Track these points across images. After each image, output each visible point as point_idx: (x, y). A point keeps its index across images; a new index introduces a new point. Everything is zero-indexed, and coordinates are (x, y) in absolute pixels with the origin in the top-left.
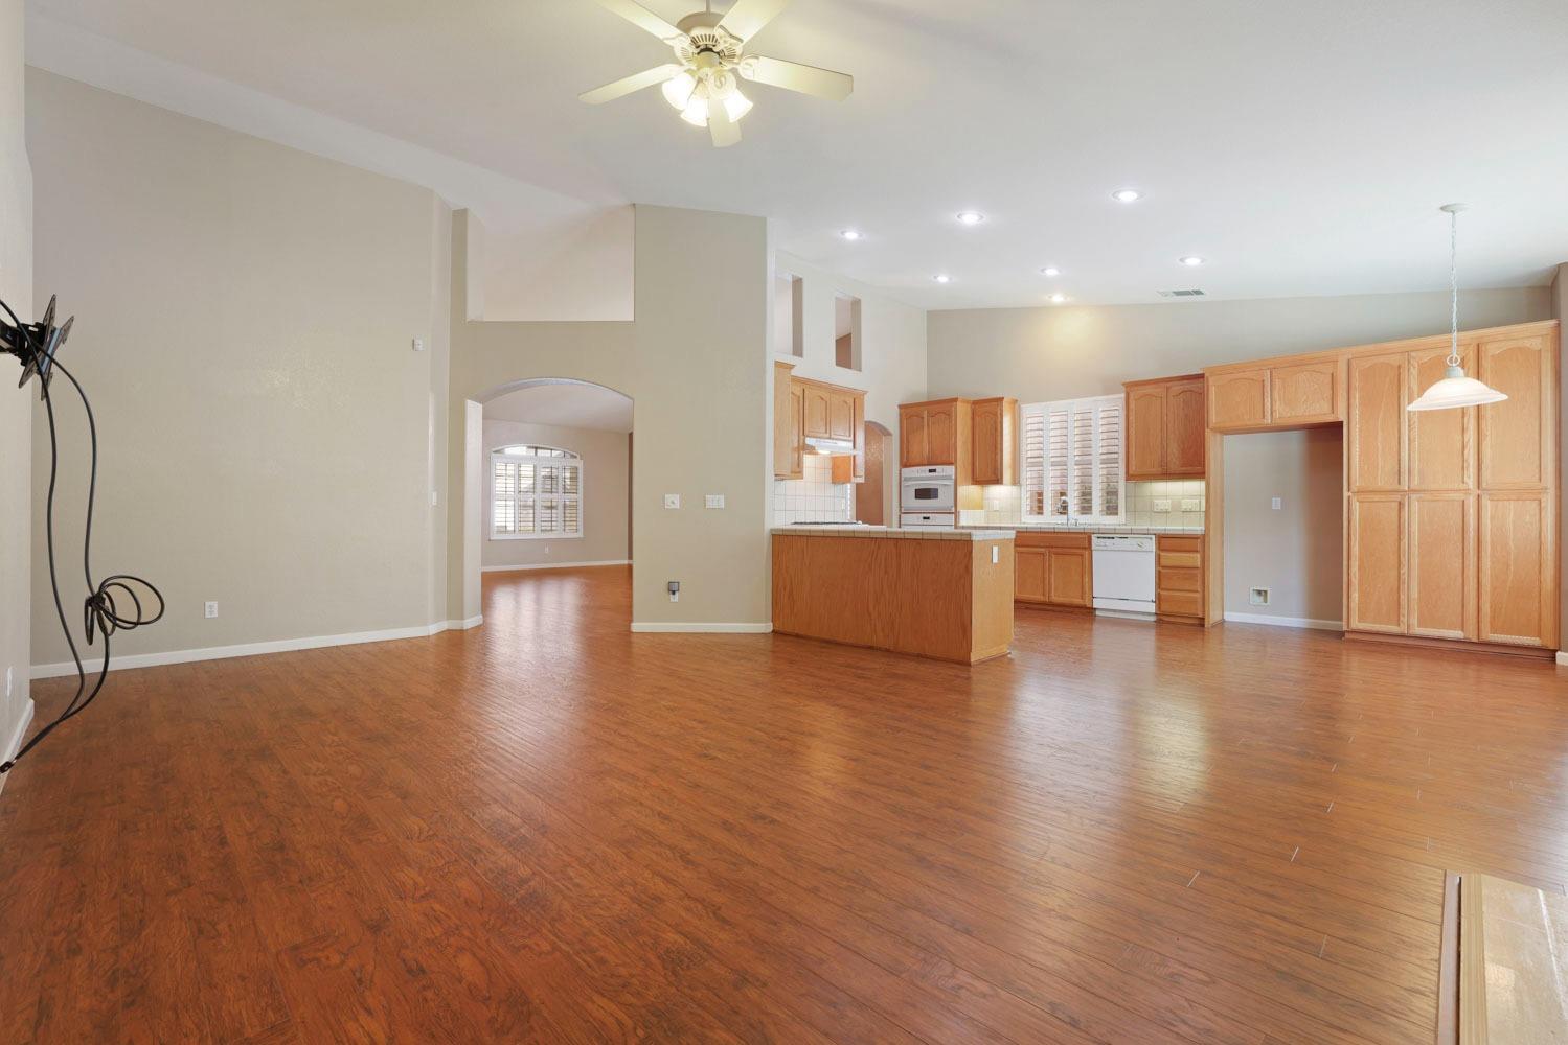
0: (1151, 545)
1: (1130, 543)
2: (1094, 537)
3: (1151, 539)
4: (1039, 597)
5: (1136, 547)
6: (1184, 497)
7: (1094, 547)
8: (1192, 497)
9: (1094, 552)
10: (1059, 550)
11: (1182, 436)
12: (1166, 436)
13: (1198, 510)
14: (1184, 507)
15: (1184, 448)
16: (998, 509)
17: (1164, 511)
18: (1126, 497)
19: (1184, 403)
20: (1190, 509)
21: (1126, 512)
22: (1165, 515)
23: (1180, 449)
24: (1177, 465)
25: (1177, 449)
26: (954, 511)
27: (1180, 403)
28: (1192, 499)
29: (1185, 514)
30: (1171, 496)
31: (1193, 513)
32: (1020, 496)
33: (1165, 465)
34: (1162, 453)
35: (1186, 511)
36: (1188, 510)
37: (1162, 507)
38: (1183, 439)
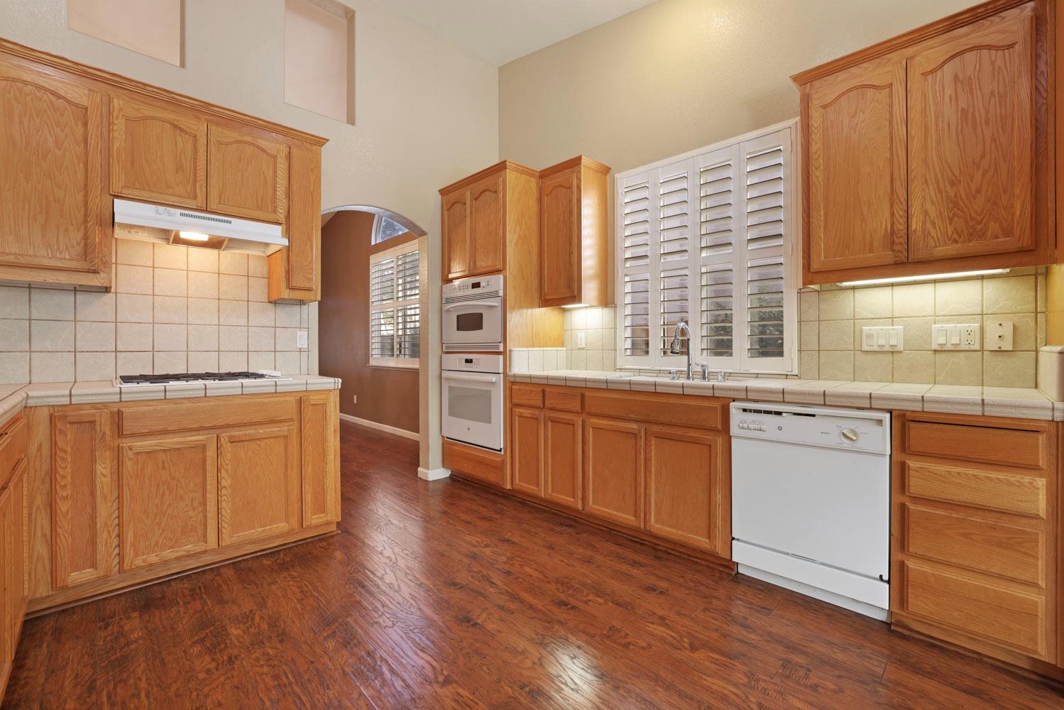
0: (879, 438)
1: (824, 428)
2: (734, 408)
3: (880, 422)
4: (626, 517)
5: (835, 440)
6: (936, 318)
7: (734, 430)
8: (961, 316)
9: (734, 441)
10: (665, 430)
11: (949, 167)
12: (902, 174)
13: (977, 347)
14: (938, 340)
15: (956, 196)
16: (583, 346)
17: (887, 348)
18: (800, 322)
19: (955, 85)
20: (952, 344)
21: (800, 351)
22: (889, 357)
23: (944, 198)
24: (936, 240)
25: (934, 199)
26: (502, 350)
27: (943, 88)
28: (962, 323)
29: (941, 357)
30: (903, 317)
31: (962, 354)
32: (615, 324)
33: (901, 243)
34: (892, 215)
35: (943, 349)
36: (949, 347)
37: (882, 342)
38: (954, 174)
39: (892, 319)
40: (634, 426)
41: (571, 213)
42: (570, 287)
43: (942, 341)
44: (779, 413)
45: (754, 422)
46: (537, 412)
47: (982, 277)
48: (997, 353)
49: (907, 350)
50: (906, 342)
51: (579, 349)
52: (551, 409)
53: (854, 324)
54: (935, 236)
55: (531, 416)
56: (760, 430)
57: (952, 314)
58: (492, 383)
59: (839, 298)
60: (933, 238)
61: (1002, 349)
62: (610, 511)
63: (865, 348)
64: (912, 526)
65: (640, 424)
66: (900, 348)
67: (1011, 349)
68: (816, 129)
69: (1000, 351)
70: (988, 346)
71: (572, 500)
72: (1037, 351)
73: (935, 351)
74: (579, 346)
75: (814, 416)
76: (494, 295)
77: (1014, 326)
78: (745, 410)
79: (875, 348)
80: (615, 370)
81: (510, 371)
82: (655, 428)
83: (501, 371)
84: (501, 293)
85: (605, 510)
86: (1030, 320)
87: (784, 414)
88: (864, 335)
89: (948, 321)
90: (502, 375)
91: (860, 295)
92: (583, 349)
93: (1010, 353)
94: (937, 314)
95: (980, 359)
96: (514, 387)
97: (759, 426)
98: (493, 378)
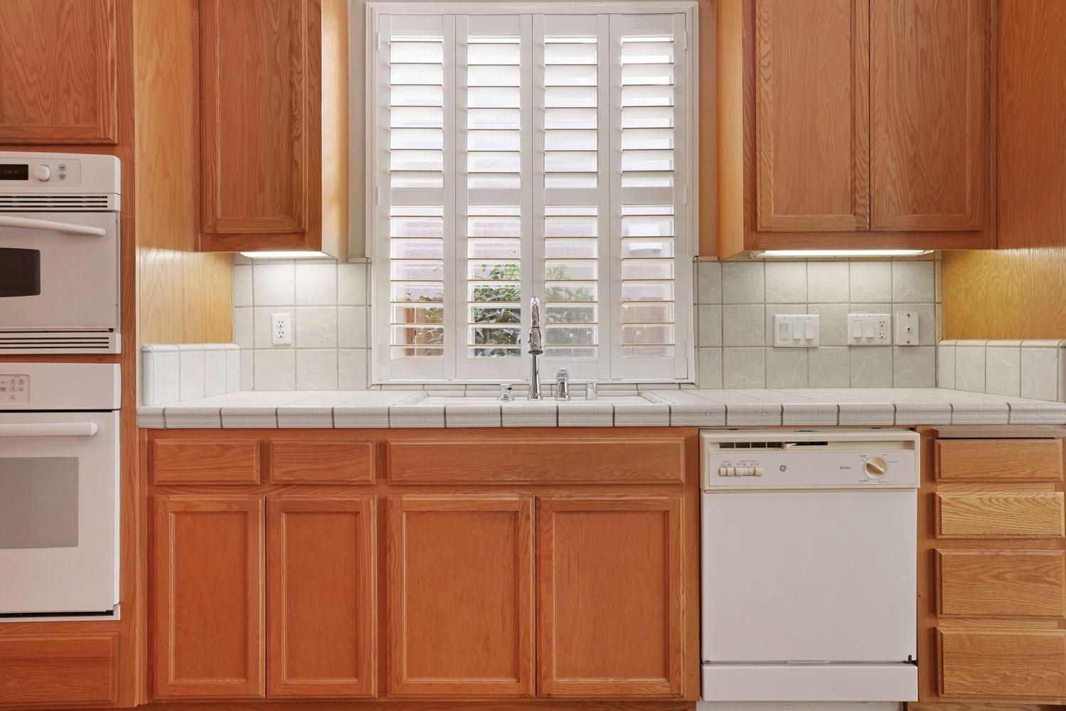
2: (709, 442)
4: (489, 683)
5: (859, 476)
6: (851, 305)
8: (874, 304)
11: (910, 118)
12: (865, 114)
13: (888, 342)
14: (853, 334)
15: (915, 155)
16: (288, 339)
17: (802, 343)
18: (697, 304)
19: (916, 18)
20: (867, 338)
21: (697, 347)
22: (804, 355)
23: (905, 157)
24: (897, 205)
25: (896, 156)
26: (117, 348)
27: (904, 17)
28: (874, 312)
29: (855, 353)
30: (818, 303)
31: (875, 350)
32: (368, 296)
33: (863, 205)
34: (854, 166)
35: (859, 344)
36: (864, 342)
37: (798, 335)
38: (913, 128)
39: (807, 305)
40: (511, 497)
41: (294, 50)
42: (290, 210)
43: (857, 334)
44: (778, 445)
45: (743, 463)
46: (243, 497)
47: (891, 259)
48: (905, 348)
49: (822, 346)
50: (822, 336)
51: (276, 347)
52: (286, 485)
53: (765, 309)
54: (896, 202)
55: (223, 507)
56: (754, 475)
57: (866, 301)
58: (84, 438)
59: (747, 273)
60: (894, 203)
61: (911, 344)
62: (456, 681)
63: (779, 343)
64: (945, 578)
65: (521, 492)
66: (816, 343)
67: (917, 344)
68: (766, 21)
69: (908, 346)
70: (898, 341)
71: (353, 681)
72: (936, 347)
73: (850, 346)
74: (276, 341)
75: (824, 443)
76: (96, 204)
77: (919, 317)
78: (724, 445)
79: (790, 343)
80: (368, 388)
81: (143, 404)
82: (558, 496)
83: (117, 404)
84: (116, 203)
85: (443, 680)
86: (930, 311)
87: (788, 445)
88: (777, 326)
89: (861, 310)
90: (117, 413)
91: (772, 269)
92: (287, 346)
93: (915, 348)
94: (852, 301)
95: (890, 355)
96: (159, 442)
97: (751, 470)
98: (91, 424)
